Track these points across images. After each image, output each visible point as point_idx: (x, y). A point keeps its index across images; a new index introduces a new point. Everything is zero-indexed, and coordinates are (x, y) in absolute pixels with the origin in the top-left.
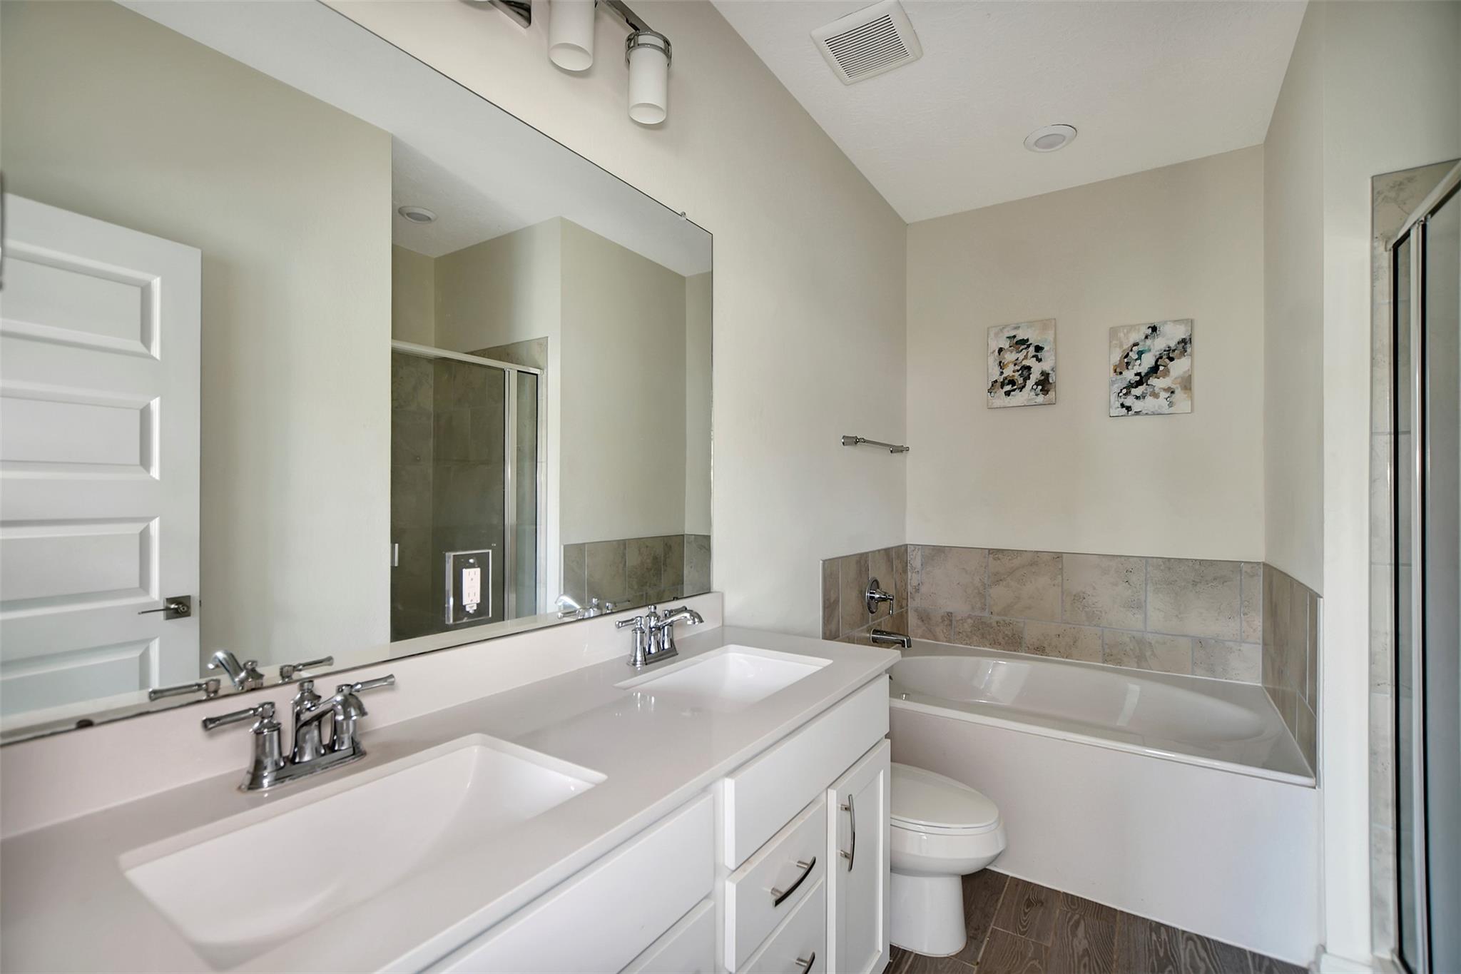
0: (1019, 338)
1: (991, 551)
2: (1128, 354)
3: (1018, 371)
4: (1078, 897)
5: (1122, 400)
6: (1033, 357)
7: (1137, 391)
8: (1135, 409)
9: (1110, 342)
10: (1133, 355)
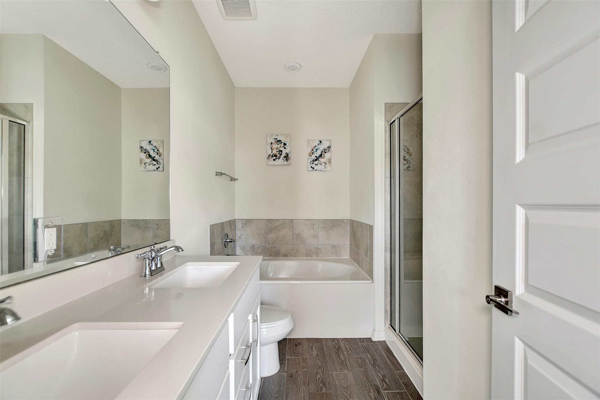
0: (278, 139)
1: (268, 220)
2: (313, 149)
3: (278, 152)
4: (310, 338)
5: (311, 165)
6: (283, 147)
7: (316, 162)
8: (315, 169)
9: (308, 144)
10: (315, 150)
